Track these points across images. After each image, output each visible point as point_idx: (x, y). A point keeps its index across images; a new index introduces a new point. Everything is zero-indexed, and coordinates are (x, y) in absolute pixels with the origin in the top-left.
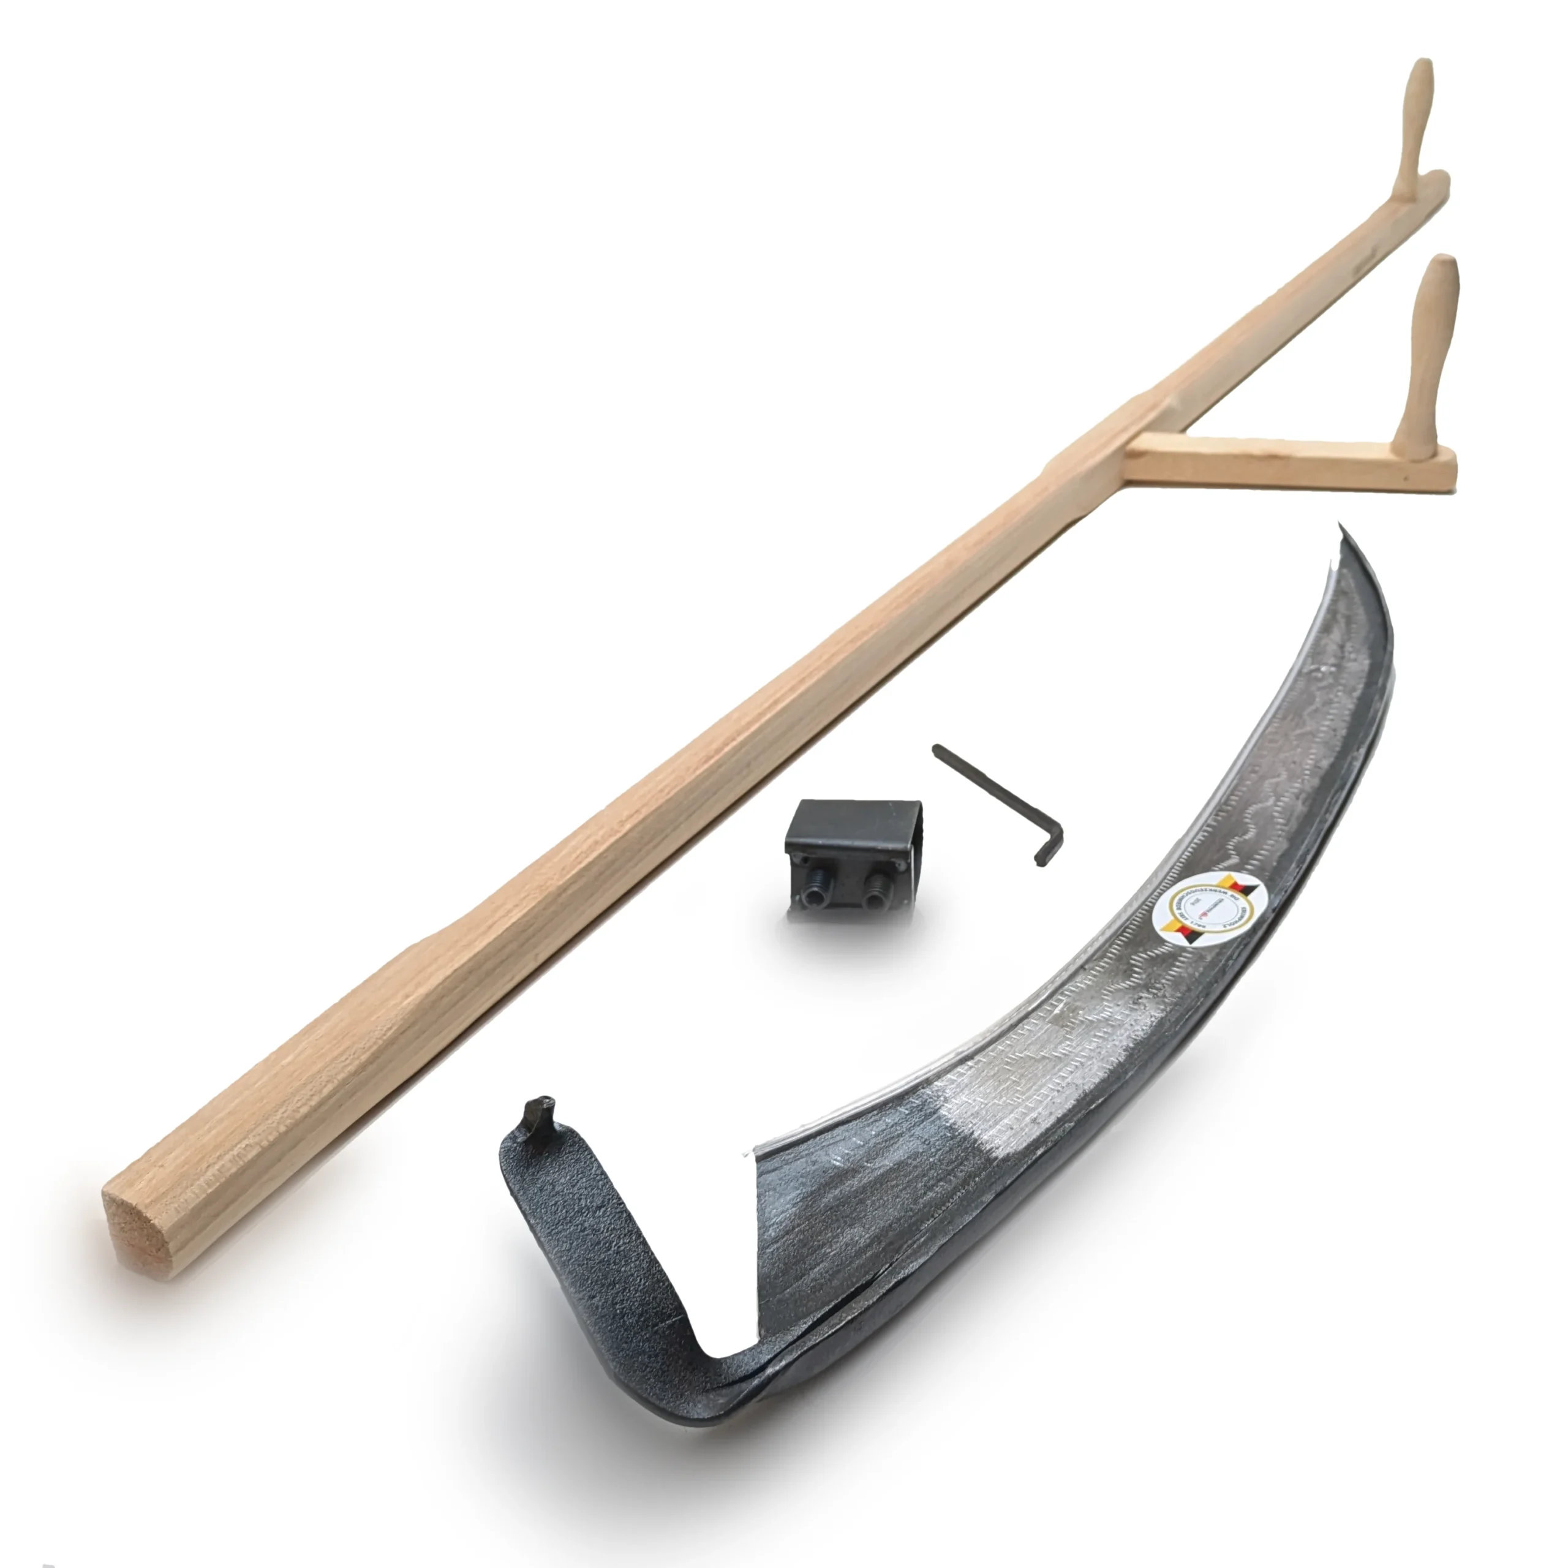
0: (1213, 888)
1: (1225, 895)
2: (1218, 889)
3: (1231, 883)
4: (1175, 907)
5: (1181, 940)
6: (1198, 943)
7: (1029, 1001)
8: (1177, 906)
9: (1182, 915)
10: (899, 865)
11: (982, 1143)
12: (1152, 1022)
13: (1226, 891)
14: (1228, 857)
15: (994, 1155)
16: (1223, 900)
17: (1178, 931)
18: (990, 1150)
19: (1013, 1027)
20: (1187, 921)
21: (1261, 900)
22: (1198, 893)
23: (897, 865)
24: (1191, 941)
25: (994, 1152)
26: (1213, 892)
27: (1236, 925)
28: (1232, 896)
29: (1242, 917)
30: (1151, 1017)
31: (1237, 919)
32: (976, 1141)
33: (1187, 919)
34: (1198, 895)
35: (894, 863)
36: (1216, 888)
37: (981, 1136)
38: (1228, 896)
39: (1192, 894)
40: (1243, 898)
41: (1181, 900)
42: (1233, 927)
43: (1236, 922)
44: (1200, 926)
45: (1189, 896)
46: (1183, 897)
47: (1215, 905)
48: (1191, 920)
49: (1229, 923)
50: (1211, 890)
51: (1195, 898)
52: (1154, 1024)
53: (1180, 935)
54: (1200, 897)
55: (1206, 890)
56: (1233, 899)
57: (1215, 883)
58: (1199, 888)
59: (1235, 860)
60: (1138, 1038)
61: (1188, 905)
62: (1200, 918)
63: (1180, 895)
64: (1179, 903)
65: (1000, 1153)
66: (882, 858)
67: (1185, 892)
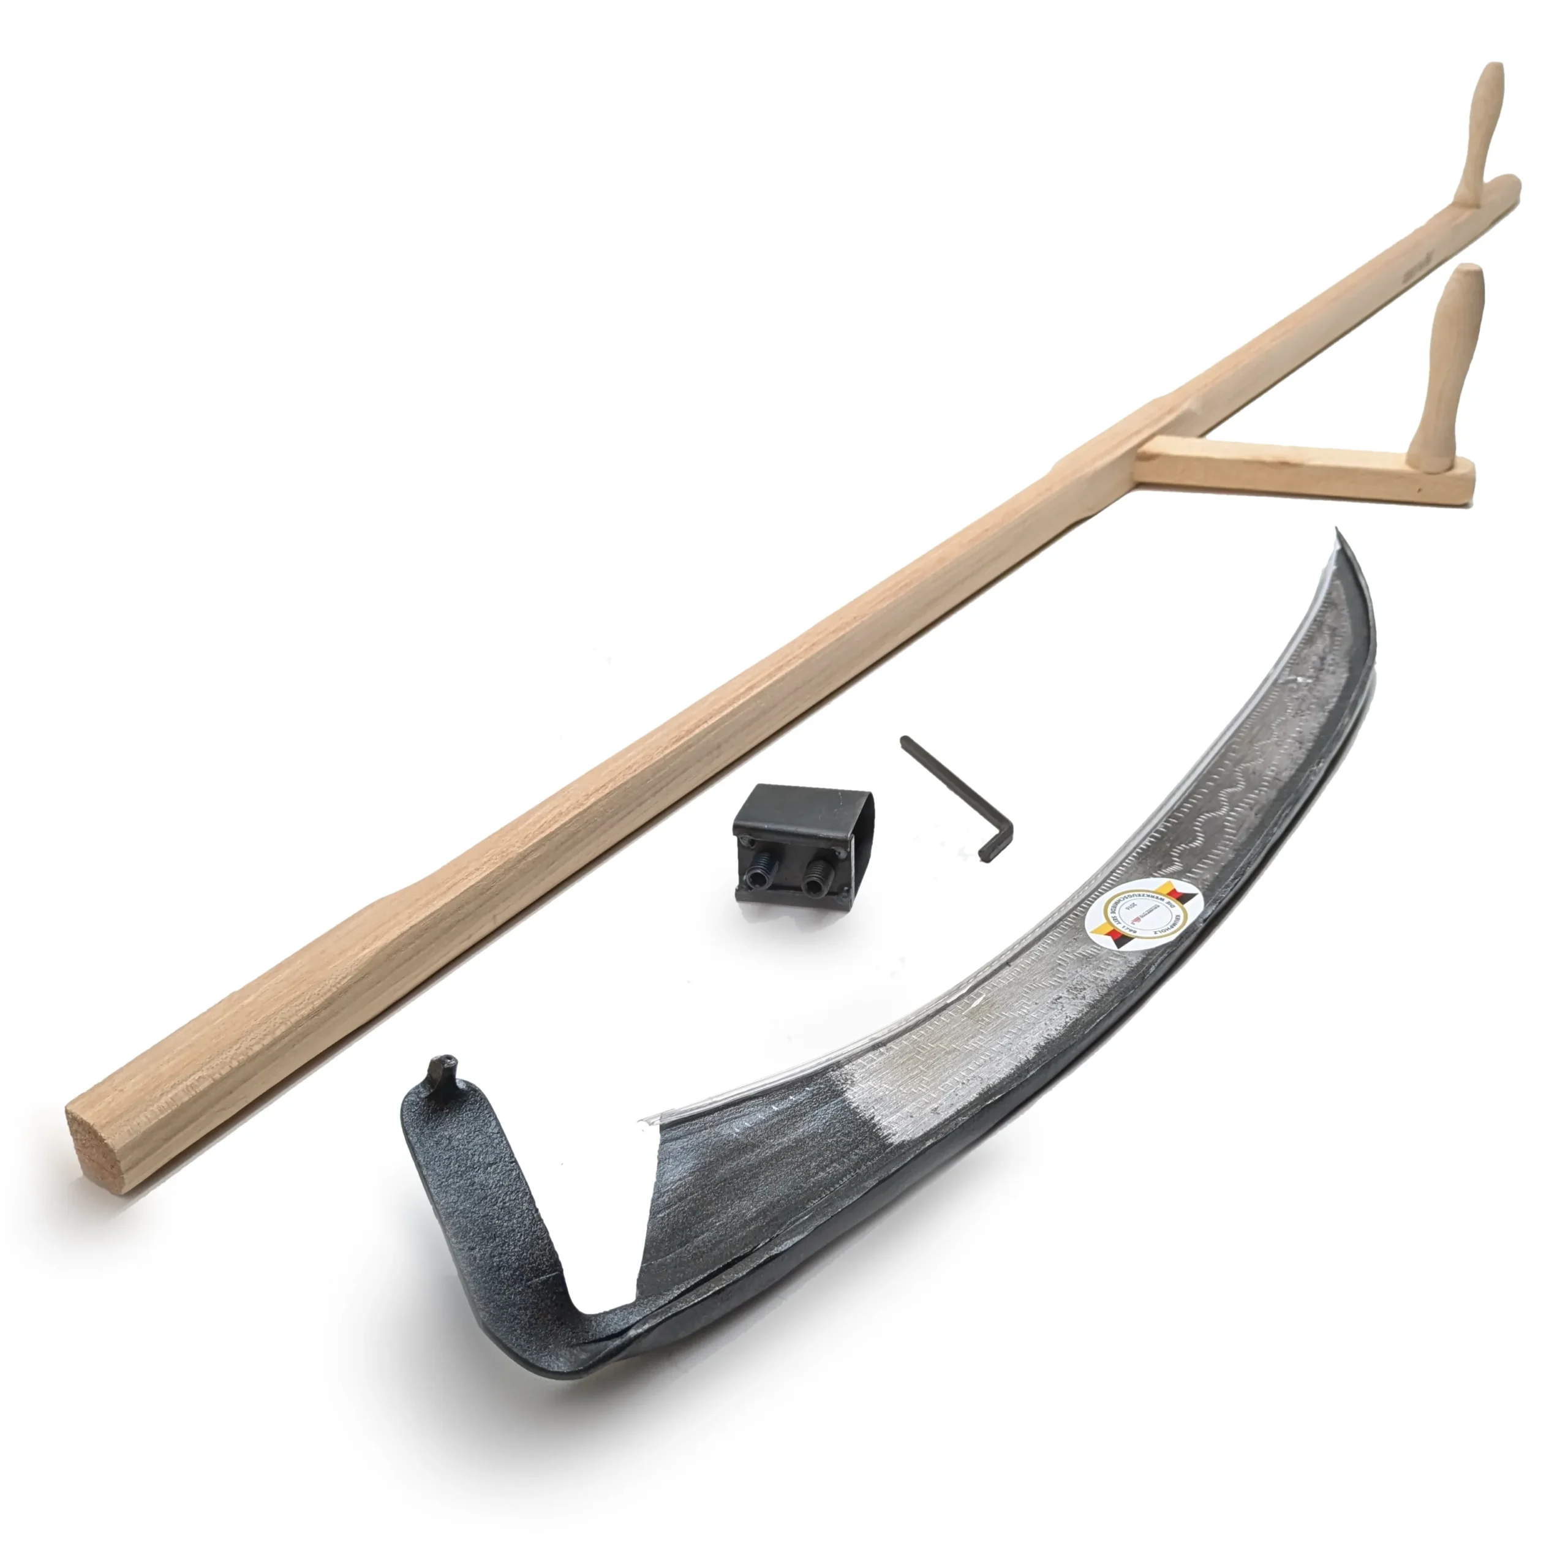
0: (1151, 894)
1: (1161, 901)
2: (1156, 895)
3: (1169, 890)
4: (1109, 911)
5: (1109, 943)
6: (1127, 947)
7: (950, 994)
8: (1111, 910)
9: (1115, 919)
10: (839, 853)
11: (880, 1129)
12: (1066, 1023)
13: (1163, 897)
14: (1172, 863)
15: (890, 1141)
16: (1158, 906)
17: (1108, 934)
18: (886, 1136)
19: (929, 1017)
20: (1119, 925)
21: (1196, 908)
22: (1135, 897)
23: (837, 853)
24: (1119, 944)
25: (890, 1138)
26: (1150, 898)
27: (1167, 932)
28: (1168, 903)
29: (1174, 925)
30: (1067, 1017)
31: (1169, 927)
32: (875, 1125)
33: (1120, 923)
34: (1135, 900)
35: (834, 851)
36: (1153, 894)
37: (881, 1122)
38: (1164, 902)
39: (1129, 899)
40: (1180, 906)
41: (1117, 903)
42: (1163, 934)
43: (1168, 929)
44: (1131, 930)
45: (1126, 900)
46: (1119, 901)
47: (1150, 911)
48: (1123, 924)
49: (1160, 930)
50: (1149, 896)
51: (1131, 903)
52: (1068, 1024)
53: (1110, 938)
54: (1135, 903)
55: (1143, 896)
56: (1169, 906)
57: (1153, 890)
58: (1136, 893)
59: (1177, 867)
60: (1050, 1038)
61: (1123, 909)
62: (1133, 923)
63: (1116, 900)
64: (1115, 907)
65: (896, 1140)
66: (823, 845)
67: (1123, 896)
